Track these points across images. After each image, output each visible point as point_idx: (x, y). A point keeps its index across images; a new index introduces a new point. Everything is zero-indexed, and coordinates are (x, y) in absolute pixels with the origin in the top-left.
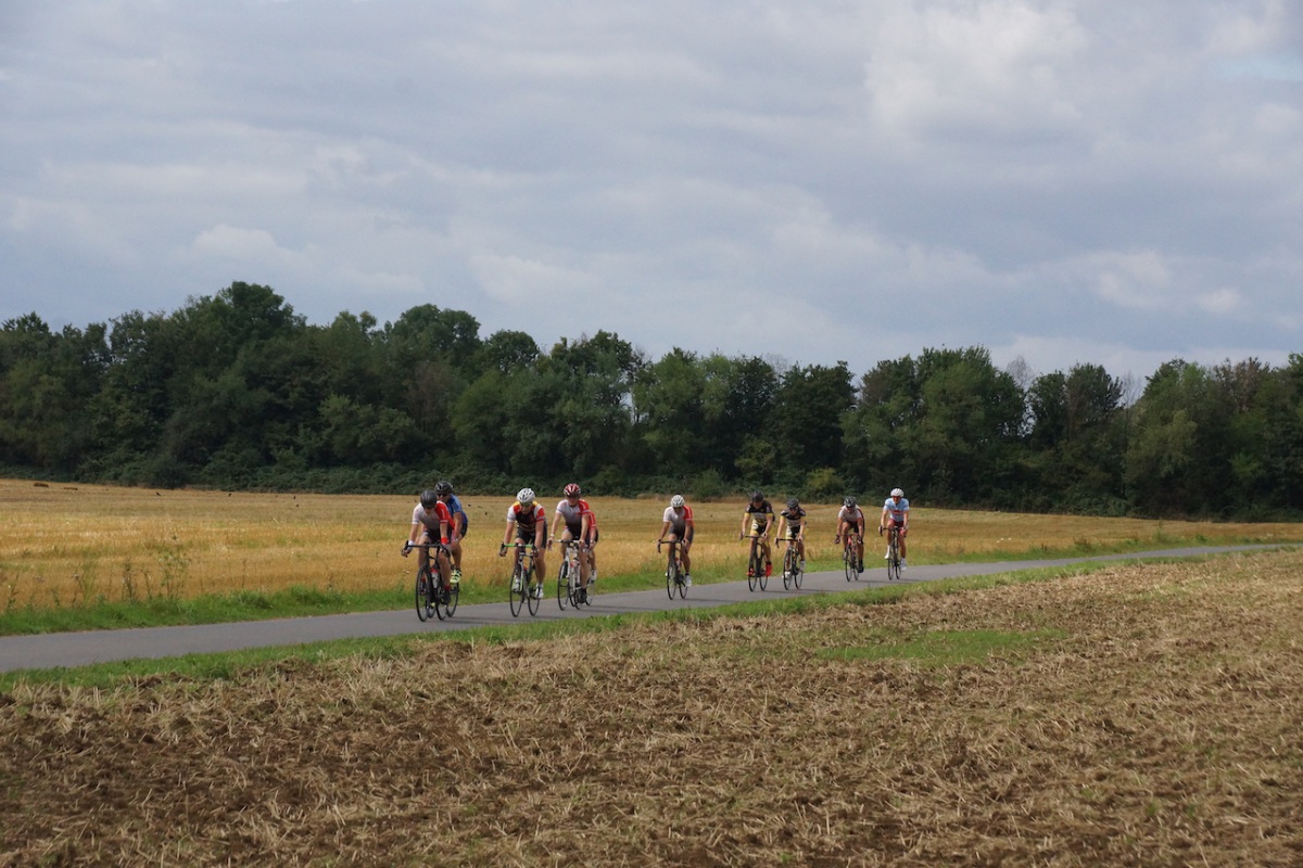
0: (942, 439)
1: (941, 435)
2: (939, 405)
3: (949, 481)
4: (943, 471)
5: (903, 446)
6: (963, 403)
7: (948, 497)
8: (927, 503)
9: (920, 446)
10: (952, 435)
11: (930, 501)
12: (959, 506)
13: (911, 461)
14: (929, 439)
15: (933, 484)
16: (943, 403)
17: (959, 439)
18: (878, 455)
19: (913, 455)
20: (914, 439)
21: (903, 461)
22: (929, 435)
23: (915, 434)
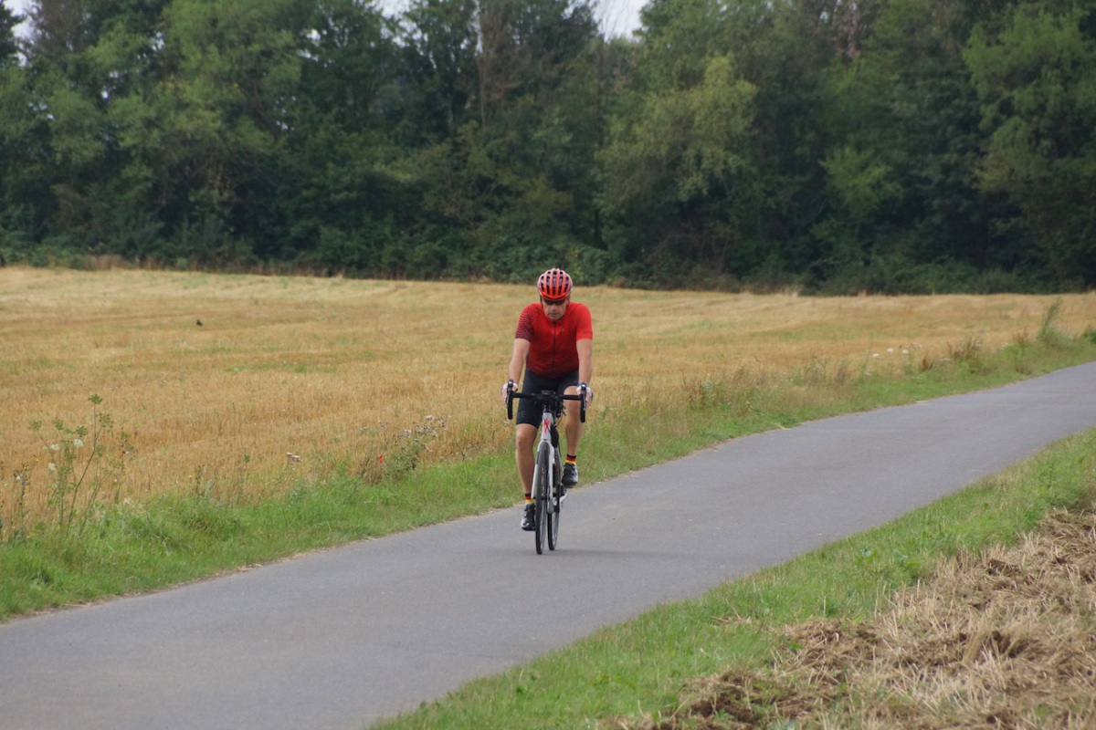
0: (209, 122)
1: (207, 114)
2: (204, 52)
3: (226, 212)
4: (215, 193)
5: (128, 140)
6: (256, 48)
7: (225, 247)
8: (181, 261)
9: (164, 140)
10: (232, 114)
11: (186, 255)
12: (248, 267)
13: (147, 172)
14: (184, 123)
15: (192, 220)
16: (213, 48)
17: (246, 124)
18: (74, 158)
19: (150, 158)
20: (150, 124)
21: (128, 172)
22: (182, 117)
23: (152, 113)
